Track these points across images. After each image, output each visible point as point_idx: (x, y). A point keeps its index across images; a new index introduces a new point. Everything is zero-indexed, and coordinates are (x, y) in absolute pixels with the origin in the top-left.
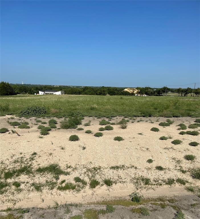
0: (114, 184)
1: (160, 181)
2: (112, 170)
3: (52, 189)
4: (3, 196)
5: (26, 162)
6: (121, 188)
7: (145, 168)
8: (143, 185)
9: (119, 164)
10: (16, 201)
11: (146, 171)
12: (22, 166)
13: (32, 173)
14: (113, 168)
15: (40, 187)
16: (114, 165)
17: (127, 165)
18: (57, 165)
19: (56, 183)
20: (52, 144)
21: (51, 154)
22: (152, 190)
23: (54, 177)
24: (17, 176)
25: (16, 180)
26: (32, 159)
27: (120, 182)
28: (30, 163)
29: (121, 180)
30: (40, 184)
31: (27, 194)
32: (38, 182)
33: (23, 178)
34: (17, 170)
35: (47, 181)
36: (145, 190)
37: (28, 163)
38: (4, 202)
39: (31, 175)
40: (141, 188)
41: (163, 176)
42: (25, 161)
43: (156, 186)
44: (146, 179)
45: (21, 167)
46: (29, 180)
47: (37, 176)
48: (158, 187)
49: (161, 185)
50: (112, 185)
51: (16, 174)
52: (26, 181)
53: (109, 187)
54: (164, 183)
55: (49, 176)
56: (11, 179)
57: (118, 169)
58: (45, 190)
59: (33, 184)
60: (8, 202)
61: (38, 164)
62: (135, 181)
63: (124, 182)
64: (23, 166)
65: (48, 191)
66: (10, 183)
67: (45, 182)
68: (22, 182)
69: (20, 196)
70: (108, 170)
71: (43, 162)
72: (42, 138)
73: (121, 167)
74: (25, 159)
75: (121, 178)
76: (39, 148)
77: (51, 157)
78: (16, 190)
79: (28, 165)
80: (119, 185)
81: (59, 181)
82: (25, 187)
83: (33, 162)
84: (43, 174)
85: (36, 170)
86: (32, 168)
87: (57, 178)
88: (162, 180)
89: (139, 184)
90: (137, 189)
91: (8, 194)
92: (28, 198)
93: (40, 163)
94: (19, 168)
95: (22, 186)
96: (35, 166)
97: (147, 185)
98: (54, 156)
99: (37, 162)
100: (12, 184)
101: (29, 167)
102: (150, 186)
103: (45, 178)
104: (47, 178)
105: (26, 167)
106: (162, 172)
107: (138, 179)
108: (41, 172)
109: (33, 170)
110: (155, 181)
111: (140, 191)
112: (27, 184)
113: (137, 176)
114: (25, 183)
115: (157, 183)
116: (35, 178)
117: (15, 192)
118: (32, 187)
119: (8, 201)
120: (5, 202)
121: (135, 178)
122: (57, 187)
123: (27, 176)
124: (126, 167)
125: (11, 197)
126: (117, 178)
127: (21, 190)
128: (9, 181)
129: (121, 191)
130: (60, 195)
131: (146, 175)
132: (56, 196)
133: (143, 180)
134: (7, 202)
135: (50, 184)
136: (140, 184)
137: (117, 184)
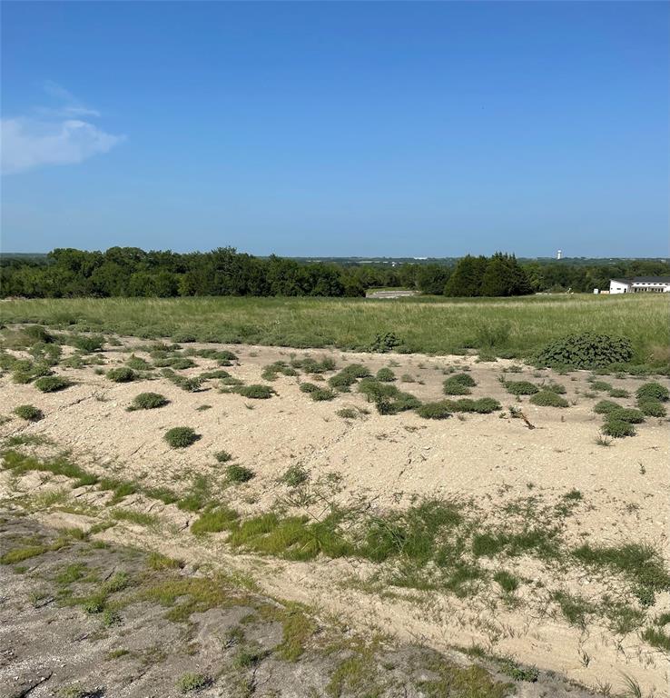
3: (623, 630)
4: (465, 605)
5: (542, 518)
10: (498, 631)
12: (528, 525)
13: (558, 556)
15: (579, 610)
18: (651, 553)
19: (638, 615)
20: (643, 472)
21: (632, 508)
23: (633, 590)
24: (511, 554)
25: (507, 568)
26: (564, 511)
28: (555, 522)
30: (580, 600)
31: (536, 621)
32: (573, 592)
33: (527, 565)
34: (511, 535)
35: (606, 598)
37: (549, 523)
38: (464, 624)
39: (555, 562)
42: (542, 513)
45: (525, 530)
46: (546, 577)
47: (576, 572)
51: (508, 547)
52: (536, 580)
55: (618, 585)
56: (491, 558)
58: (598, 628)
59: (558, 596)
60: (476, 627)
61: (582, 531)
64: (531, 528)
65: (608, 635)
66: (487, 570)
67: (598, 600)
68: (523, 579)
69: (514, 620)
71: (603, 530)
72: (606, 444)
74: (540, 507)
76: (593, 478)
77: (631, 518)
78: (501, 598)
79: (549, 527)
81: (653, 612)
82: (532, 597)
83: (567, 520)
84: (595, 572)
85: (571, 550)
86: (561, 541)
87: (647, 600)
91: (480, 604)
92: (537, 637)
93: (589, 531)
94: (517, 531)
95: (522, 592)
96: (571, 536)
98: (643, 518)
99: (579, 524)
100: (492, 576)
101: (551, 536)
103: (600, 588)
104: (610, 588)
105: (543, 533)
108: (589, 562)
109: (562, 547)
112: (539, 591)
114: (533, 585)
116: (566, 577)
117: (499, 603)
118: (554, 605)
119: (475, 623)
120: (468, 626)
122: (644, 629)
123: (540, 564)
125: (485, 614)
127: (515, 603)
128: (484, 562)
130: (650, 661)
132: (637, 659)
134: (473, 628)
135: (616, 613)
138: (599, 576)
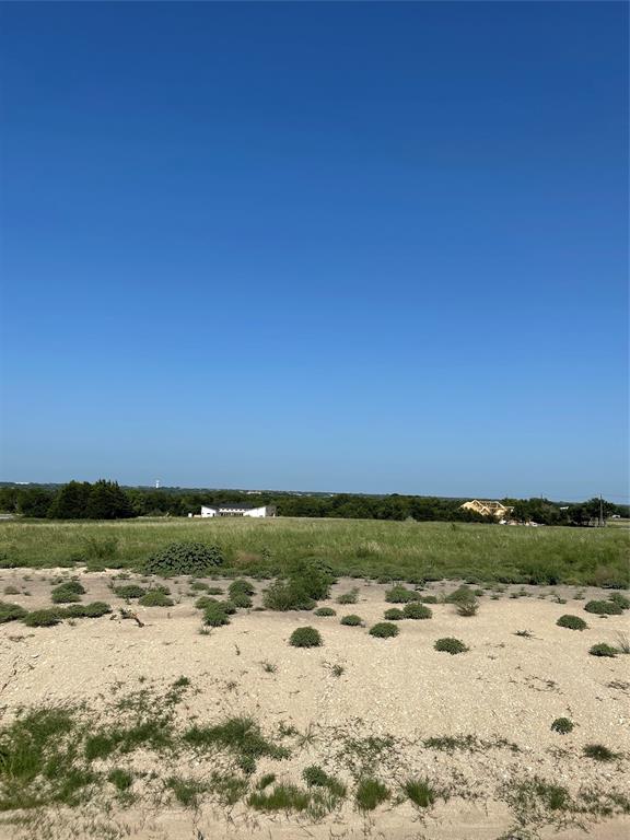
0: (439, 802)
1: (603, 799)
2: (430, 753)
3: (231, 801)
4: (78, 813)
5: (154, 709)
6: (466, 816)
7: (548, 751)
8: (543, 811)
9: (456, 731)
10: (114, 832)
11: (549, 760)
12: (141, 719)
13: (170, 744)
14: (434, 743)
15: (193, 792)
16: (438, 733)
17: (483, 735)
18: (250, 724)
19: (243, 784)
20: (239, 653)
21: (232, 686)
22: (578, 830)
23: (237, 762)
24: (125, 751)
25: (121, 766)
26: (174, 699)
27: (462, 795)
28: (166, 711)
29: (464, 788)
30: (192, 782)
31: (152, 813)
32: (186, 776)
33: (142, 758)
34: (124, 732)
35: (215, 775)
36: (552, 827)
37: (160, 713)
38: (77, 834)
39: (167, 750)
40: (535, 819)
41: (615, 782)
42: (154, 704)
43: (589, 815)
44: (552, 789)
45: (138, 724)
46: (160, 767)
47: (187, 756)
48: (599, 819)
49: (607, 812)
50: (432, 802)
51: (122, 744)
52: (150, 772)
53: (422, 809)
54: (620, 808)
55: (224, 760)
56: (105, 759)
57: (452, 747)
58: (209, 804)
59: (172, 783)
60: (91, 833)
61: (191, 715)
62: (515, 793)
63: (476, 796)
64: (144, 721)
65: (218, 809)
66: (100, 773)
67: (208, 778)
68: (137, 774)
69: (130, 817)
70: (416, 749)
71: (206, 710)
72: (207, 633)
73: (463, 744)
74: (152, 699)
75: (465, 783)
76: (198, 664)
77: (231, 696)
78: (116, 798)
79: (161, 717)
80: (457, 803)
81: (255, 778)
82: (147, 789)
83: (178, 707)
84: (203, 752)
85: (182, 735)
86: (172, 728)
87: (249, 769)
88: (610, 796)
89: (529, 804)
90: (523, 823)
91: (93, 809)
92: (153, 828)
93: (197, 713)
94: (130, 726)
95: (138, 786)
96: (181, 722)
97: (558, 812)
98: (241, 693)
99: (188, 708)
100: (106, 777)
101: (163, 725)
102: (569, 815)
103: (209, 766)
104: (218, 765)
105: (155, 723)
106: (608, 768)
107: (523, 788)
108: (198, 744)
109: (174, 734)
110: (586, 798)
111: (535, 829)
112: (154, 782)
113: (521, 775)
114: (148, 777)
115: (592, 804)
116: (178, 762)
117: (114, 803)
118: (167, 793)
119: (89, 829)
120: (82, 835)
121: (512, 784)
122: (248, 796)
123: (154, 755)
124: (480, 744)
125: (101, 818)
126: (451, 779)
127: (131, 799)
128: (101, 766)
129: (463, 825)
130: (256, 824)
131: (550, 773)
132: (244, 826)
133: (541, 791)
134: (88, 835)
135: (224, 788)
136: (534, 806)
137: (452, 802)
138: (208, 754)
